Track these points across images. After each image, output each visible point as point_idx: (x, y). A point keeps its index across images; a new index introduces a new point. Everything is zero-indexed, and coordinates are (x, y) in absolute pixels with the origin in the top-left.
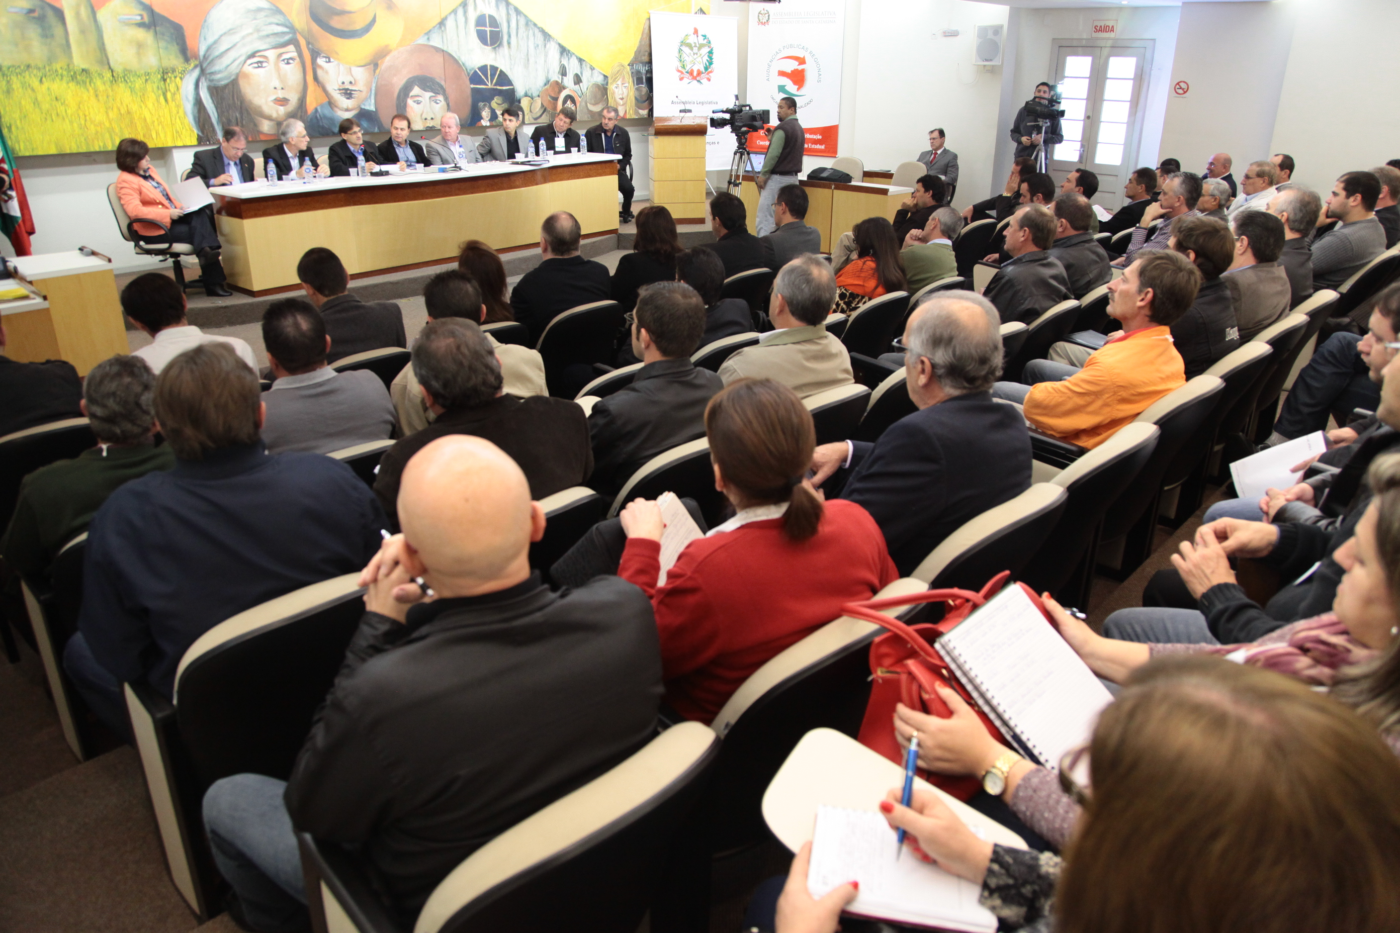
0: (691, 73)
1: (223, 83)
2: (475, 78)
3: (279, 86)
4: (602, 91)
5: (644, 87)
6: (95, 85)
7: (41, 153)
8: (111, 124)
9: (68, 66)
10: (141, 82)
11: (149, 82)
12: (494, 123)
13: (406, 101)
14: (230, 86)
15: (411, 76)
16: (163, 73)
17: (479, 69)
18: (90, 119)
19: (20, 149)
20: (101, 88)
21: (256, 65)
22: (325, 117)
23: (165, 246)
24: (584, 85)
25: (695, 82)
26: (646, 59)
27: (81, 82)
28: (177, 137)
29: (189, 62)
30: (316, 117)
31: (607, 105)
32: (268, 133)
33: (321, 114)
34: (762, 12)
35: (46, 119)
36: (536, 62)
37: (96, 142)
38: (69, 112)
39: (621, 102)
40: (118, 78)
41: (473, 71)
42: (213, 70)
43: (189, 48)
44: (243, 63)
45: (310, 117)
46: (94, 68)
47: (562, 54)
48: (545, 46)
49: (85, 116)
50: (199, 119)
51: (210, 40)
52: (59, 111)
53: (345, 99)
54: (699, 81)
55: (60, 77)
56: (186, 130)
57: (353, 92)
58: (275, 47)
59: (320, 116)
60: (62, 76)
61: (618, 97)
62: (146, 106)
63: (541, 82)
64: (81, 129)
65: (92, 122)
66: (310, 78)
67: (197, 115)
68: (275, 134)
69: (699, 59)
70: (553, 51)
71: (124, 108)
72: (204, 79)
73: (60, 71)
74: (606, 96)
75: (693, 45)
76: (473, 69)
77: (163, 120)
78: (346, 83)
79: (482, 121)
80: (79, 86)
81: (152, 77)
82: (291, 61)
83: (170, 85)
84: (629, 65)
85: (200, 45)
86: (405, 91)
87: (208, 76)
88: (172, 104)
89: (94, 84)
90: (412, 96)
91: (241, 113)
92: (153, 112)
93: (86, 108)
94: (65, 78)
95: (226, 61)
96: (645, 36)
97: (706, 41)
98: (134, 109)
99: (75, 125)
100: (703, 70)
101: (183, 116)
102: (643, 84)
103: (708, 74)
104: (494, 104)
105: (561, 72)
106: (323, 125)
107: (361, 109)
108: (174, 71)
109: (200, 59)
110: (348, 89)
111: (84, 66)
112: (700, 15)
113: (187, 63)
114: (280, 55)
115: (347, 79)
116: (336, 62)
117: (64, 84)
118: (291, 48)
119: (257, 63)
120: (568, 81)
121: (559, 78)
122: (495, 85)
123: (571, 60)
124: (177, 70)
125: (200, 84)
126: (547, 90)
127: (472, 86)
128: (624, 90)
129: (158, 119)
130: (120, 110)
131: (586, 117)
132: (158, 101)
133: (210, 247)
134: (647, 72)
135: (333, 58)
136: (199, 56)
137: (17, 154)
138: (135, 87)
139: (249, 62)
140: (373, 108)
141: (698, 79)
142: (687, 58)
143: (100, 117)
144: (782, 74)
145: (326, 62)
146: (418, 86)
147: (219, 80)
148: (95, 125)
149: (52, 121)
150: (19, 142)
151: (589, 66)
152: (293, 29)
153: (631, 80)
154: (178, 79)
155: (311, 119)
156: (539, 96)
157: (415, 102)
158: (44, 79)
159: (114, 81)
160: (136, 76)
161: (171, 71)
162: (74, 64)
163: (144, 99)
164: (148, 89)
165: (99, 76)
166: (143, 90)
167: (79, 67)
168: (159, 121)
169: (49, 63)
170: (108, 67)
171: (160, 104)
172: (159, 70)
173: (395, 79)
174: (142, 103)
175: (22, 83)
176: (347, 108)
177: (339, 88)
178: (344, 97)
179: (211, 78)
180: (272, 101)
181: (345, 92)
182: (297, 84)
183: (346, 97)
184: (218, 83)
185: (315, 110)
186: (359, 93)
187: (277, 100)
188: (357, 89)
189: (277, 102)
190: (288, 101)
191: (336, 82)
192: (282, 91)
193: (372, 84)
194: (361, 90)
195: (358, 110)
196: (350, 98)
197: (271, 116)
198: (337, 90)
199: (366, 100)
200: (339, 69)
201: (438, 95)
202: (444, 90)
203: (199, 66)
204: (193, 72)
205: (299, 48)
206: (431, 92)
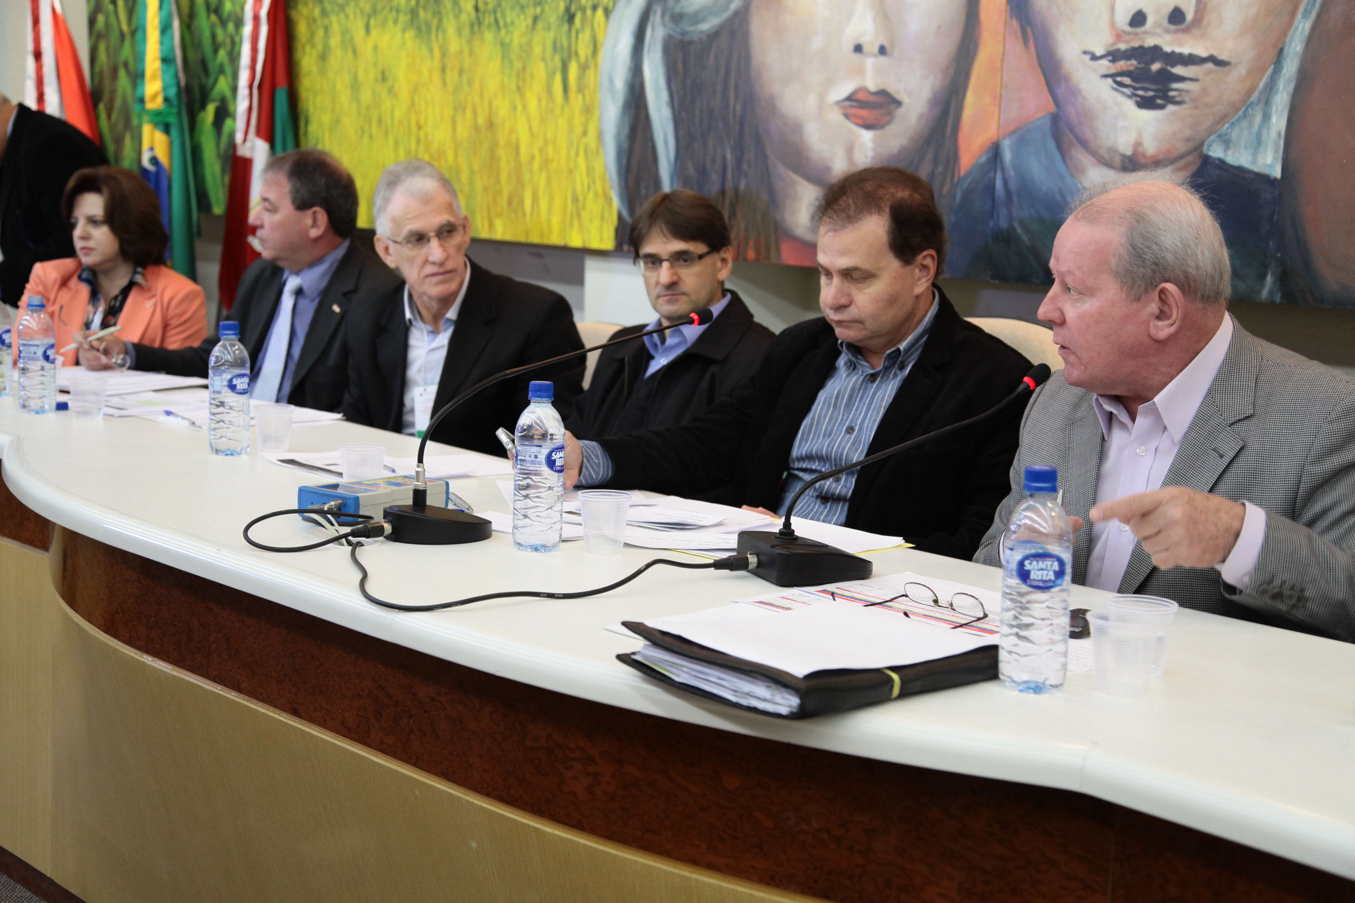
1: (705, 27)
3: (871, 43)
6: (443, 37)
10: (524, 25)
11: (540, 25)
14: (723, 41)
20: (454, 45)
22: (1025, 190)
27: (424, 29)
30: (990, 189)
33: (1011, 173)
35: (363, 130)
38: (398, 114)
40: (484, 14)
45: (965, 185)
49: (419, 127)
50: (629, 155)
52: (382, 110)
53: (1129, 106)
55: (394, 14)
56: (596, 194)
57: (1179, 70)
59: (1005, 182)
60: (398, 10)
62: (524, 107)
67: (626, 145)
71: (483, 109)
72: (659, 13)
77: (551, 156)
78: (1150, 20)
80: (419, 40)
81: (546, 7)
83: (581, 36)
87: (671, 2)
88: (577, 101)
89: (444, 31)
91: (739, 149)
92: (536, 124)
93: (423, 105)
94: (401, 17)
98: (501, 113)
107: (1206, 160)
110: (1156, 52)
117: (399, 35)
125: (649, 31)
129: (541, 151)
132: (549, 89)
138: (511, 41)
140: (1270, 162)
143: (441, 134)
147: (697, 17)
149: (371, 137)
154: (600, 12)
155: (968, 194)
158: (372, 22)
159: (477, 24)
160: (517, 9)
163: (524, 81)
164: (535, 50)
165: (454, 10)
166: (526, 52)
168: (544, 156)
171: (553, 101)
174: (518, 96)
175: (342, 33)
176: (1135, 153)
177: (1115, 47)
178: (1130, 97)
179: (677, 10)
180: (838, 103)
181: (1137, 68)
182: (939, 27)
183: (1140, 93)
184: (692, 28)
185: (990, 155)
186: (1208, 73)
187: (857, 101)
188: (1204, 54)
189: (854, 111)
190: (893, 106)
191: (1106, 16)
192: (882, 60)
193: (1290, 23)
194: (1223, 56)
195: (1184, 168)
196: (1159, 101)
197: (828, 169)
198: (1102, 57)
199: (1241, 113)
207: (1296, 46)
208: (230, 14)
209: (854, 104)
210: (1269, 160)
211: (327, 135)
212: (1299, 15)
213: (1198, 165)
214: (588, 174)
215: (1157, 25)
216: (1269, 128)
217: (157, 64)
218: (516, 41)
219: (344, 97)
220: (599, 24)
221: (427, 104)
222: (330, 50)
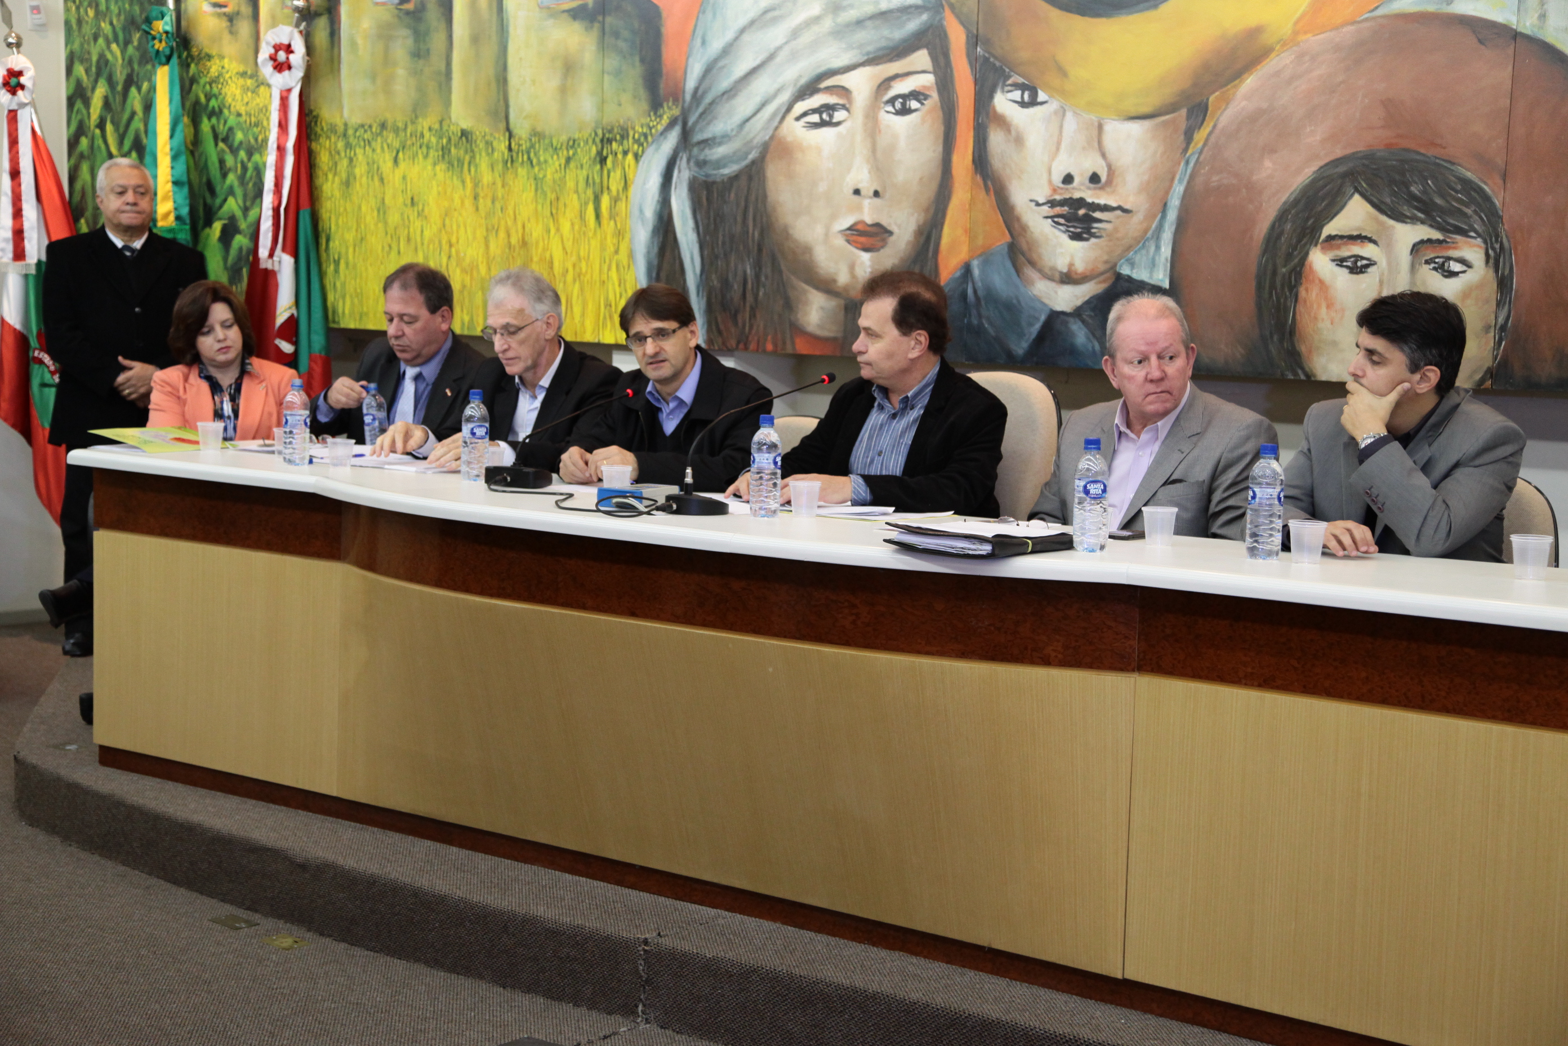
1: (728, 171)
3: (867, 188)
6: (476, 171)
8: (489, 269)
9: (441, 123)
10: (557, 164)
11: (572, 165)
13: (1307, 254)
14: (743, 181)
15: (1339, 152)
16: (602, 141)
18: (457, 253)
19: (344, 312)
20: (487, 177)
21: (815, 118)
22: (991, 297)
27: (456, 163)
28: (605, 318)
29: (662, 111)
30: (964, 296)
32: (819, 333)
33: (979, 284)
35: (390, 246)
38: (427, 234)
40: (518, 153)
42: (707, 135)
43: (664, 70)
44: (783, 110)
46: (481, 128)
49: (451, 246)
50: (659, 269)
51: (716, 45)
52: (411, 230)
53: (1064, 238)
55: (424, 149)
57: (1097, 215)
58: (872, 61)
59: (975, 291)
60: (429, 147)
62: (558, 230)
65: (459, 262)
67: (655, 262)
68: (834, 340)
71: (517, 231)
72: (685, 159)
73: (427, 135)
77: (584, 270)
78: (1077, 180)
80: (451, 172)
81: (579, 150)
82: (914, 104)
83: (612, 174)
85: (691, 60)
86: (1306, 216)
87: (695, 151)
88: (608, 226)
89: (476, 166)
90: (1330, 238)
91: (758, 266)
92: (569, 245)
93: (455, 227)
94: (432, 153)
95: (743, 105)
98: (535, 235)
101: (625, 262)
106: (981, 325)
107: (1119, 277)
108: (624, 134)
109: (684, 101)
110: (1081, 202)
111: (465, 125)
113: (655, 114)
114: (886, 83)
115: (1084, 166)
116: (1054, 105)
117: (429, 167)
118: (921, 58)
119: (819, 110)
124: (631, 133)
125: (675, 173)
129: (574, 266)
130: (509, 237)
132: (582, 216)
135: (1047, 89)
136: (684, 92)
137: (338, 323)
138: (545, 176)
139: (800, 107)
140: (1161, 278)
143: (474, 251)
145: (1023, 104)
146: (1363, 196)
147: (719, 164)
148: (464, 271)
149: (399, 252)
150: (344, 297)
154: (630, 157)
157: (1340, 262)
158: (401, 155)
159: (511, 160)
160: (550, 150)
161: (618, 137)
162: (450, 118)
163: (557, 209)
164: (568, 184)
165: (487, 149)
166: (559, 185)
167: (458, 125)
168: (577, 270)
169: (413, 116)
170: (504, 124)
171: (585, 226)
172: (596, 134)
173: (1268, 163)
174: (551, 221)
175: (368, 164)
176: (1069, 271)
177: (1052, 198)
178: (1064, 232)
179: (702, 157)
180: (841, 231)
181: (1069, 213)
182: (921, 179)
183: (1072, 229)
184: (715, 172)
185: (963, 271)
186: (1118, 217)
187: (857, 231)
188: (1114, 204)
189: (855, 238)
190: (887, 235)
191: (1045, 176)
192: (877, 201)
193: (1170, 187)
194: (1127, 207)
195: (1104, 281)
196: (1085, 236)
197: (835, 281)
198: (1043, 204)
199: (1141, 245)
200: (1061, 127)
201: (1458, 238)
202: (1492, 216)
203: (680, 123)
204: (665, 138)
205: (942, 61)
206: (1423, 222)
207: (1175, 202)
208: (241, 143)
209: (855, 233)
210: (1161, 276)
211: (351, 250)
212: (1176, 182)
213: (1113, 279)
214: (620, 285)
215: (1082, 184)
216: (1160, 255)
217: (169, 186)
218: (549, 176)
219: (370, 218)
220: (629, 166)
221: (458, 226)
222: (355, 178)
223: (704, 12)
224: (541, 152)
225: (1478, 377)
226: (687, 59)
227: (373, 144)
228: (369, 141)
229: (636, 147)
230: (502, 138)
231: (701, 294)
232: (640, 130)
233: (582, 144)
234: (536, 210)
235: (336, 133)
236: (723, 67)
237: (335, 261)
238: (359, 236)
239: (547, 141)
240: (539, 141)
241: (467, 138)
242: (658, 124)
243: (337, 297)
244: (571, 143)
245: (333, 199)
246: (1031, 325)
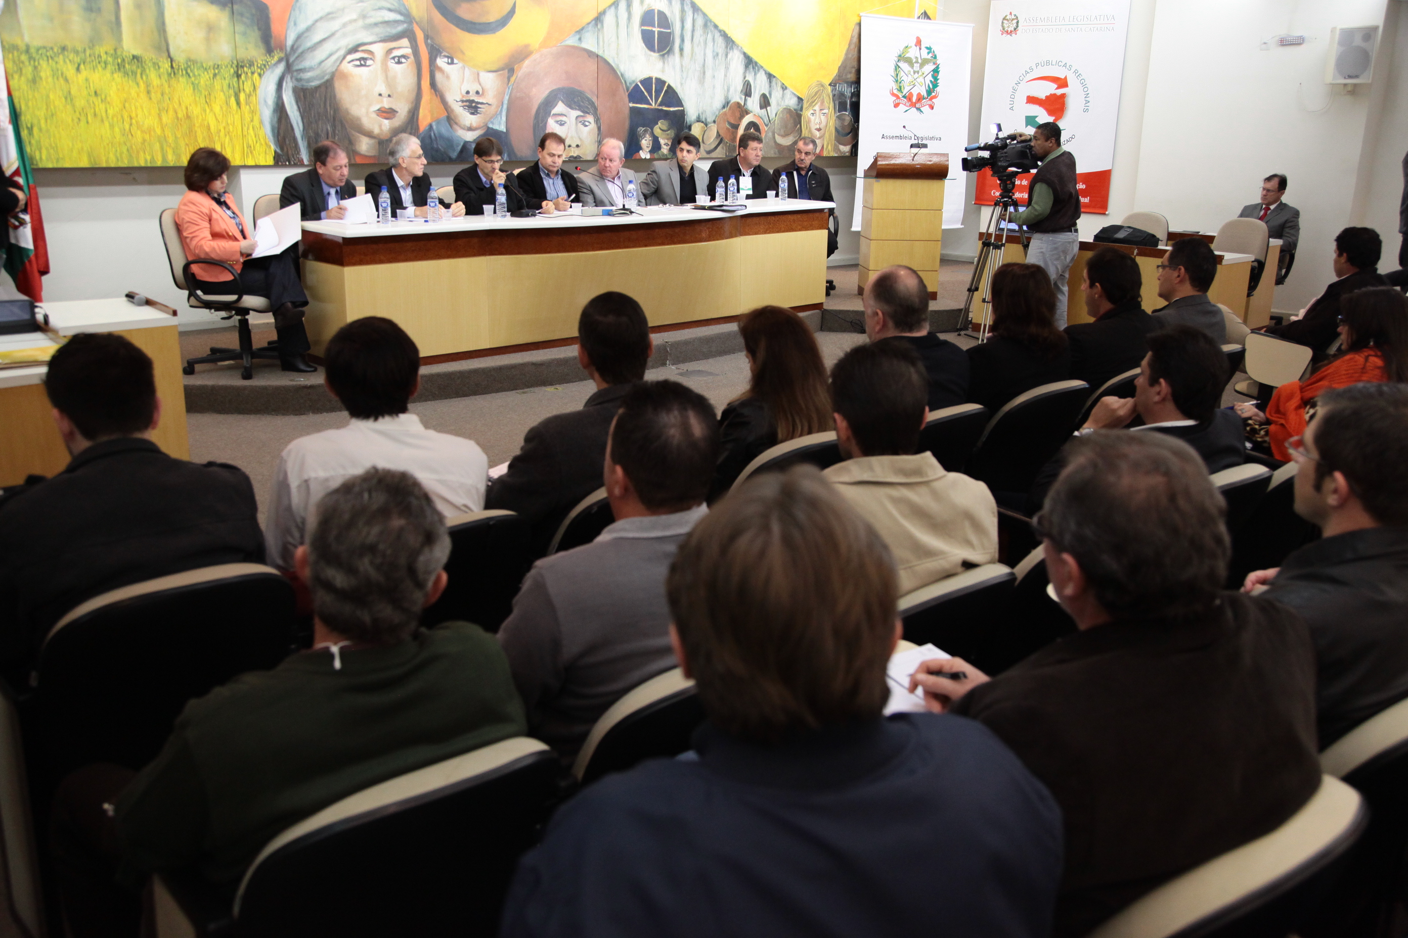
0: (909, 97)
1: (314, 84)
2: (635, 94)
3: (385, 92)
4: (795, 117)
5: (847, 115)
6: (147, 78)
7: (67, 165)
8: (163, 130)
9: (115, 50)
10: (207, 77)
11: (218, 77)
12: (656, 156)
13: (547, 120)
14: (323, 89)
15: (554, 87)
16: (237, 66)
17: (641, 82)
18: (137, 122)
19: (41, 158)
20: (156, 82)
21: (358, 63)
22: (441, 136)
23: (233, 298)
24: (773, 110)
25: (914, 109)
26: (851, 77)
27: (130, 74)
28: (247, 153)
29: (273, 54)
30: (430, 137)
31: (801, 135)
32: (367, 154)
33: (436, 132)
34: (1008, 18)
35: (79, 119)
36: (714, 77)
37: (142, 154)
38: (110, 112)
39: (818, 134)
40: (178, 70)
41: (633, 85)
42: (301, 66)
43: (273, 35)
44: (341, 59)
45: (422, 136)
46: (148, 55)
47: (747, 67)
48: (727, 56)
50: (279, 129)
51: (302, 26)
52: (97, 110)
53: (468, 114)
54: (918, 109)
55: (103, 65)
56: (261, 144)
57: (479, 106)
58: (383, 41)
59: (435, 135)
60: (106, 63)
61: (814, 127)
62: (211, 110)
63: (718, 103)
64: (124, 135)
65: (139, 127)
66: (426, 84)
67: (276, 125)
69: (921, 80)
70: (736, 61)
71: (182, 110)
72: (289, 77)
73: (104, 57)
74: (799, 126)
75: (914, 60)
76: (634, 82)
77: (231, 130)
78: (471, 93)
79: (641, 151)
80: (126, 78)
81: (222, 71)
82: (403, 60)
83: (245, 83)
84: (830, 85)
85: (288, 32)
86: (547, 106)
87: (295, 74)
88: (245, 109)
89: (147, 76)
90: (554, 115)
91: (334, 126)
92: (220, 118)
93: (133, 108)
94: (109, 67)
95: (320, 54)
96: (853, 46)
97: (930, 55)
98: (195, 112)
99: (117, 130)
100: (924, 93)
101: (258, 126)
102: (846, 111)
103: (931, 100)
104: (657, 130)
105: (744, 91)
107: (488, 128)
108: (251, 64)
109: (286, 50)
110: (473, 101)
111: (135, 53)
112: (923, 20)
113: (270, 55)
114: (390, 51)
115: (473, 88)
116: (460, 65)
117: (108, 75)
118: (405, 42)
119: (359, 60)
120: (753, 104)
121: (741, 98)
122: (660, 105)
123: (758, 75)
124: (256, 64)
125: (284, 84)
126: (725, 114)
127: (631, 105)
128: (823, 118)
129: (225, 128)
130: (176, 113)
131: (772, 152)
132: (227, 103)
133: (293, 303)
134: (853, 94)
135: (458, 59)
136: (286, 46)
137: (37, 165)
138: (199, 83)
139: (349, 58)
140: (503, 128)
141: (917, 106)
142: (905, 78)
143: (150, 121)
144: (1031, 100)
145: (448, 63)
146: (563, 101)
147: (308, 80)
148: (143, 132)
149: (88, 122)
150: (41, 149)
151: (780, 84)
152: (408, 17)
153: (832, 105)
154: (256, 75)
156: (714, 122)
157: (557, 122)
158: (82, 66)
159: (175, 74)
160: (202, 69)
161: (248, 65)
162: (123, 48)
163: (210, 100)
164: (216, 87)
165: (154, 67)
166: (210, 88)
167: (129, 52)
168: (227, 130)
169: (91, 45)
170: (167, 54)
171: (230, 108)
172: (233, 63)
173: (534, 90)
174: (207, 105)
175: (53, 71)
176: (471, 126)
177: (462, 99)
178: (468, 112)
179: (299, 77)
180: (374, 111)
181: (469, 105)
182: (409, 90)
183: (470, 111)
184: (307, 84)
185: (429, 127)
186: (487, 107)
187: (382, 111)
188: (485, 102)
189: (381, 114)
190: (395, 113)
191: (459, 91)
192: (389, 98)
193: (504, 96)
194: (490, 103)
195: (484, 130)
196: (476, 113)
197: (373, 132)
198: (459, 102)
199: (495, 117)
200: (464, 73)
201: (587, 115)
202: (596, 109)
203: (285, 60)
204: (277, 67)
205: (414, 43)
206: (579, 110)
207: (506, 102)
209: (380, 112)
212: (506, 95)
214: (255, 137)
215: (473, 94)
218: (202, 83)
219: (59, 103)
220: (256, 79)
221: (136, 108)
222: (41, 78)
223: (294, 10)
224: (196, 70)
225: (594, 156)
226: (286, 31)
227: (56, 59)
228: (51, 57)
229: (259, 70)
230: (165, 61)
231: (304, 140)
232: (261, 62)
233: (224, 67)
234: (195, 99)
235: (18, 50)
236: (307, 37)
237: (27, 128)
238: (50, 113)
239: (199, 65)
240: (193, 65)
241: (138, 60)
242: (271, 60)
243: (33, 150)
244: (216, 66)
245: (21, 91)
246: (458, 146)
